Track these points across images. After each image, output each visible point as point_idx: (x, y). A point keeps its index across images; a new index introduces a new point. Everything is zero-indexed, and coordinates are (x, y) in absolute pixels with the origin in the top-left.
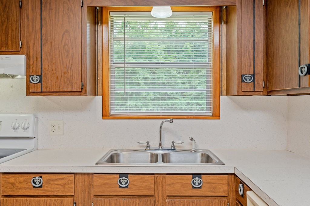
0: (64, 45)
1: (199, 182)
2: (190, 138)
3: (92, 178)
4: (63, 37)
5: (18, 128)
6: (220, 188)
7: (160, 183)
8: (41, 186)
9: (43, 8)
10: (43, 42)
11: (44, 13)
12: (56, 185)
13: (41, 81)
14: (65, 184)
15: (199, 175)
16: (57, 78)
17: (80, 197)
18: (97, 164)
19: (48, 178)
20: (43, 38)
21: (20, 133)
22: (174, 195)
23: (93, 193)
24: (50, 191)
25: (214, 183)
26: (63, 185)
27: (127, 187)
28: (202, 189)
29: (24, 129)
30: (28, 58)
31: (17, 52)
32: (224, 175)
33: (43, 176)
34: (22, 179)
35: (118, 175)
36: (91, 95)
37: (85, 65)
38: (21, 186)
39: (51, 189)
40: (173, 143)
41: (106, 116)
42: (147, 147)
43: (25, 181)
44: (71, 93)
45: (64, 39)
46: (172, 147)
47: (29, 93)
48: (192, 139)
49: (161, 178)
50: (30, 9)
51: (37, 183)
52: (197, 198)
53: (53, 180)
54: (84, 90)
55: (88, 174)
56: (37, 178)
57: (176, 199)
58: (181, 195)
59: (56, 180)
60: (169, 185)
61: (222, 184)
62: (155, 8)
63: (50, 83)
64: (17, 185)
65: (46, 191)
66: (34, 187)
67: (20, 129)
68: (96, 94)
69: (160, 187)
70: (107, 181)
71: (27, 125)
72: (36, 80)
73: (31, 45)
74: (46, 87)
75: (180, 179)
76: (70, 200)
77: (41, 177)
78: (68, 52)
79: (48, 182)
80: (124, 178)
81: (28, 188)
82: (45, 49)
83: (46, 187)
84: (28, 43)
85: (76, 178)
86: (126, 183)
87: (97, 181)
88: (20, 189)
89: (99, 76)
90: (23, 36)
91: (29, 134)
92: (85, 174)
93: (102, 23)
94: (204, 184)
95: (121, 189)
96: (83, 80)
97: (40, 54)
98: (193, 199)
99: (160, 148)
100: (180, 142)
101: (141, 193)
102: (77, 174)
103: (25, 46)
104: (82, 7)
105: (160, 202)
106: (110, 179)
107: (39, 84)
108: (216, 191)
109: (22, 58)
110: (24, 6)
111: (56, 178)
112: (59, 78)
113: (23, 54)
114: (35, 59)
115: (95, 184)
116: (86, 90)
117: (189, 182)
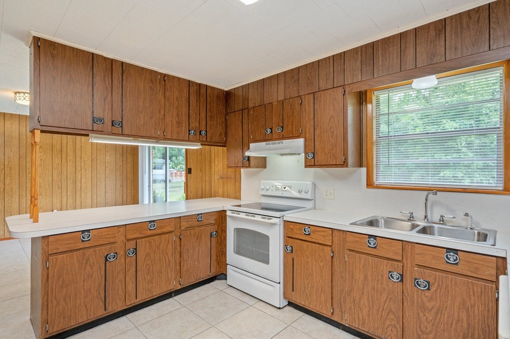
0: (330, 128)
1: (455, 258)
2: (465, 213)
3: (346, 234)
4: (329, 122)
5: (301, 192)
6: (485, 271)
7: (409, 251)
8: (309, 234)
9: (315, 102)
10: (316, 128)
11: (316, 105)
12: (319, 235)
13: (314, 157)
14: (325, 236)
15: (456, 251)
16: (325, 154)
17: (336, 248)
18: (351, 224)
19: (314, 229)
20: (316, 124)
21: (303, 196)
22: (423, 265)
23: (346, 247)
24: (315, 239)
25: (476, 263)
26: (324, 236)
27: (375, 247)
28: (459, 266)
29: (305, 193)
30: (306, 141)
31: (298, 137)
32: (491, 257)
33: (311, 227)
34: (298, 227)
35: (367, 236)
36: (353, 167)
37: (347, 142)
38: (297, 232)
39: (316, 238)
40: (442, 216)
41: (370, 185)
42: (410, 217)
43: (299, 229)
44: (336, 165)
45: (330, 123)
46: (440, 221)
47: (306, 166)
48: (467, 215)
49: (410, 246)
50: (307, 104)
51: (307, 232)
52: (454, 274)
53: (317, 231)
54: (346, 163)
55: (343, 231)
56: (306, 228)
57: (426, 269)
58: (432, 267)
59: (319, 231)
60: (418, 254)
61: (488, 266)
62: (415, 80)
63: (320, 158)
64: (295, 230)
65: (313, 238)
66: (305, 234)
67: (303, 193)
68: (361, 165)
69: (409, 255)
70: (357, 239)
71: (307, 190)
72: (311, 156)
73: (307, 130)
74: (318, 162)
75: (432, 251)
76: (329, 248)
77: (309, 227)
78: (333, 133)
79: (314, 232)
80: (372, 239)
81: (301, 234)
82: (317, 132)
83: (312, 235)
84: (305, 129)
85: (333, 232)
86: (374, 244)
87: (350, 238)
88: (296, 233)
89: (364, 150)
90: (303, 125)
91: (308, 196)
92: (340, 230)
93: (366, 103)
94: (461, 261)
95: (369, 249)
96: (345, 155)
97: (313, 137)
98: (447, 274)
99: (426, 220)
100: (451, 216)
101: (388, 256)
102: (334, 229)
103: (304, 132)
104: (344, 95)
105: (408, 268)
106: (360, 238)
107: (313, 159)
108: (479, 272)
109: (301, 141)
110: (303, 103)
111: (319, 230)
112: (327, 154)
113: (302, 138)
114: (310, 141)
115: (348, 239)
116: (347, 163)
117: (441, 256)
